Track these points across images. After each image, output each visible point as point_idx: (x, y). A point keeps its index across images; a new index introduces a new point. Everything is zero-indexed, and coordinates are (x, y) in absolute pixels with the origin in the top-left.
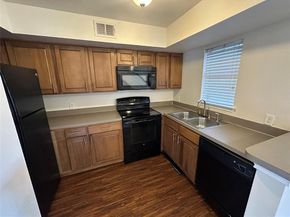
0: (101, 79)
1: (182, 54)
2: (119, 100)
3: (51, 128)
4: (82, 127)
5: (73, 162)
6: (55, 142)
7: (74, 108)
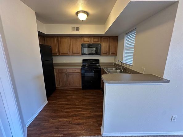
0: (75, 50)
1: (117, 37)
2: (83, 60)
3: (54, 68)
4: (65, 69)
5: (61, 83)
6: (55, 74)
7: (65, 62)
